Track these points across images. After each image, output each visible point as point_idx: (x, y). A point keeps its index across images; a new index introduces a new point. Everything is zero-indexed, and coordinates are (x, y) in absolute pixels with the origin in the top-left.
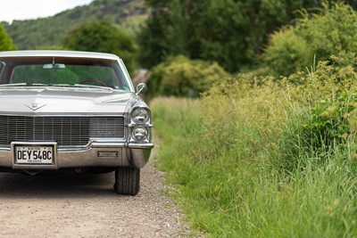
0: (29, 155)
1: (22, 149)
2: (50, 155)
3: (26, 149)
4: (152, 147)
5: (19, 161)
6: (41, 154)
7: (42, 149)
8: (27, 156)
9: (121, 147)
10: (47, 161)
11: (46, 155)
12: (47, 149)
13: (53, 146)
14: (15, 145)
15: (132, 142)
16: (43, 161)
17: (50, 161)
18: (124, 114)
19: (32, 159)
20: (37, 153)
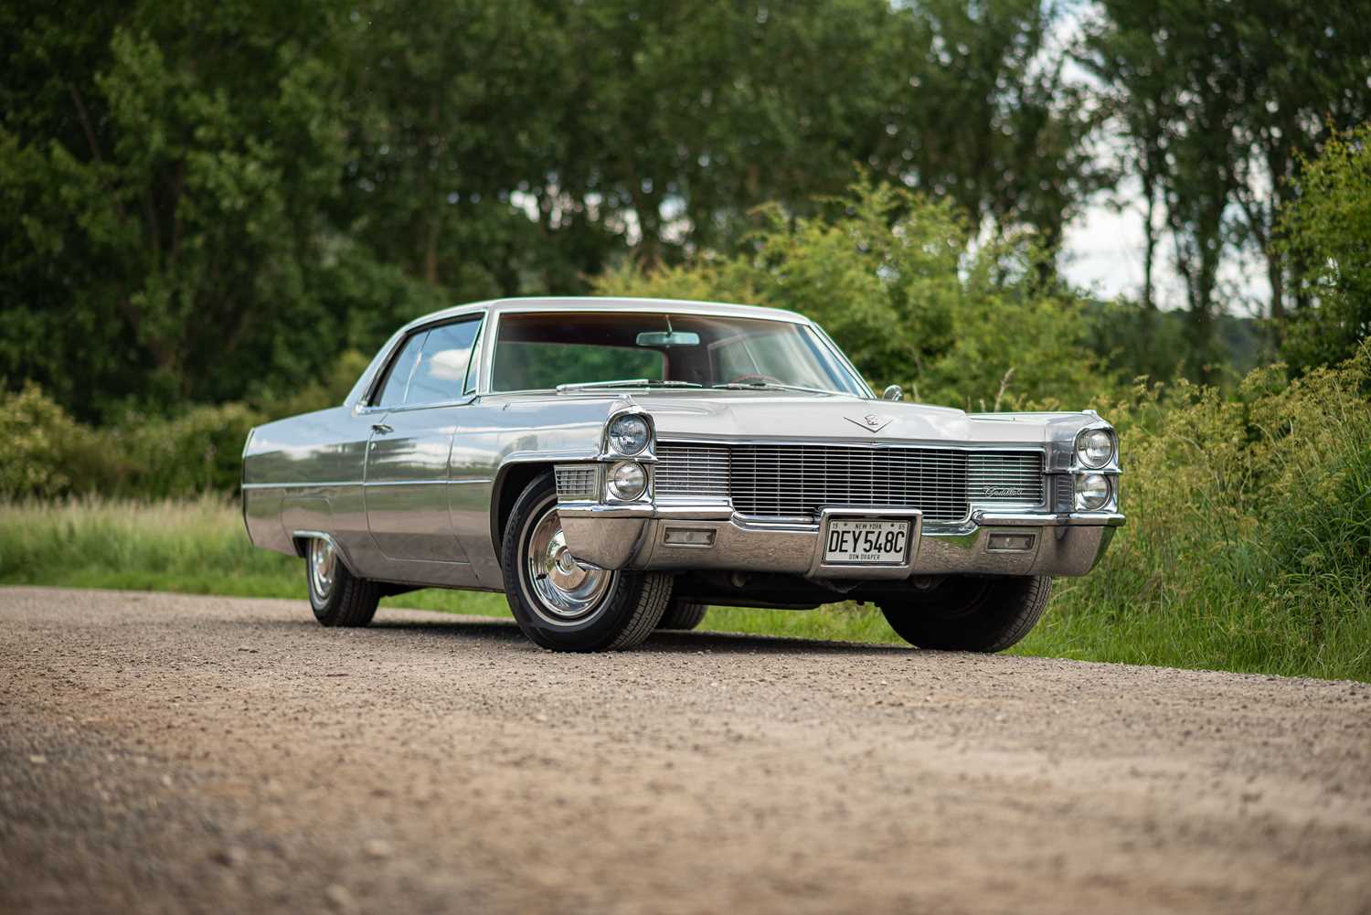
0: (856, 541)
1: (841, 526)
2: (902, 542)
3: (851, 526)
5: (830, 557)
6: (882, 540)
7: (886, 527)
8: (849, 545)
9: (1046, 524)
10: (892, 556)
11: (891, 541)
12: (895, 529)
13: (912, 518)
14: (830, 517)
15: (1079, 511)
16: (884, 557)
17: (900, 558)
18: (1042, 445)
19: (860, 551)
20: (872, 537)
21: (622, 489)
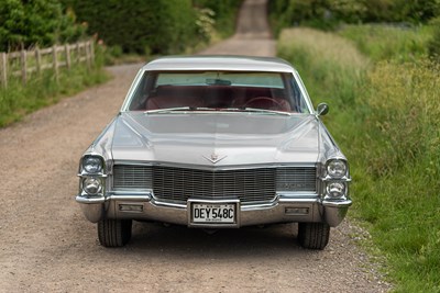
0: (208, 213)
1: (199, 207)
2: (232, 213)
3: (204, 207)
4: (350, 205)
5: (195, 220)
6: (222, 213)
7: (223, 207)
8: (205, 215)
9: (313, 203)
10: (228, 220)
11: (227, 213)
12: (228, 207)
13: (235, 203)
14: (192, 203)
15: (327, 200)
16: (223, 220)
17: (232, 220)
18: (316, 164)
19: (211, 217)
20: (217, 212)
21: (89, 190)
